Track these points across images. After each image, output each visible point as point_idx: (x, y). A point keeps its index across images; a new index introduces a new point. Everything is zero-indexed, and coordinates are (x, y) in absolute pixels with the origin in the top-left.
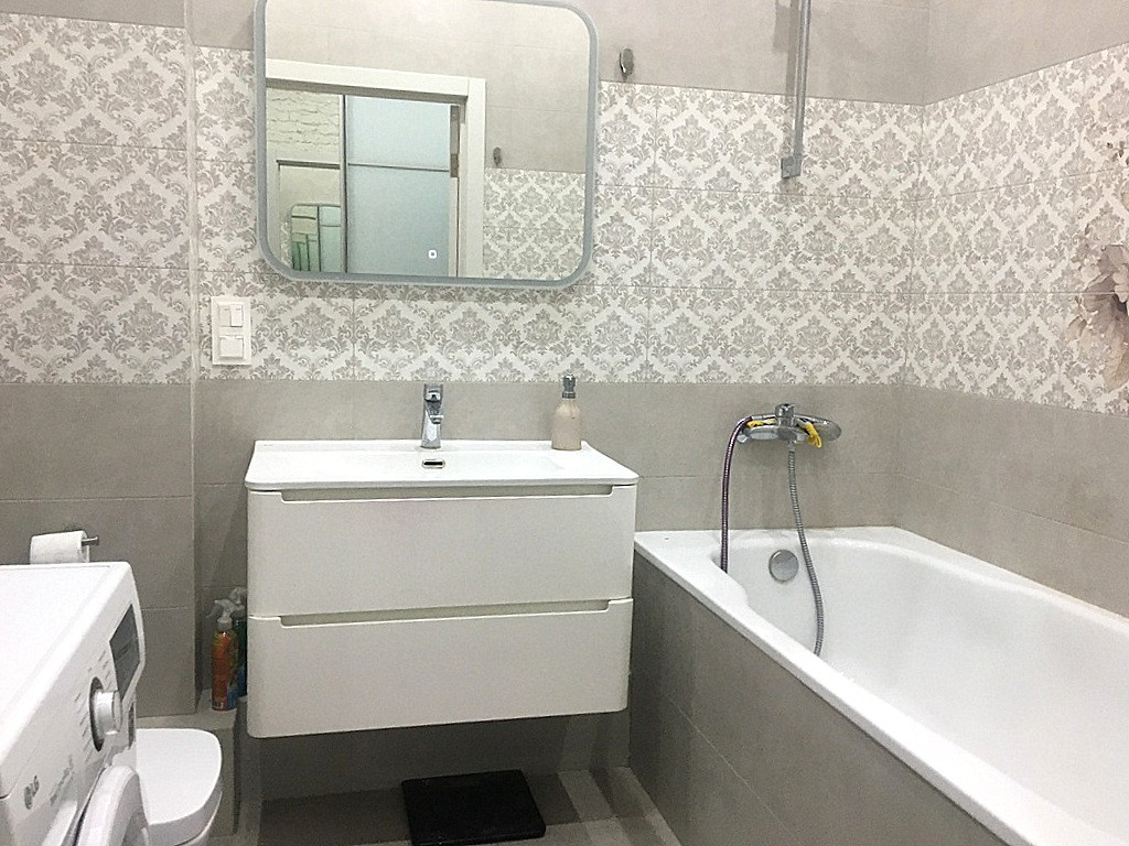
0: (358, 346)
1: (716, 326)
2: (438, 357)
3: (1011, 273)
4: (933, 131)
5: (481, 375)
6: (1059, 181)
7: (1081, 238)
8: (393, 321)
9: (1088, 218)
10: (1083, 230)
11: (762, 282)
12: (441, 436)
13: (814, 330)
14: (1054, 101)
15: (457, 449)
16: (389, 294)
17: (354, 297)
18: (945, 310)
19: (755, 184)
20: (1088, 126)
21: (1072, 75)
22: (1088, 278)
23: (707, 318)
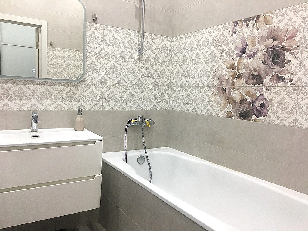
0: (8, 99)
1: (122, 94)
2: (36, 103)
3: (196, 81)
4: (175, 44)
5: (51, 108)
6: (208, 58)
7: (214, 73)
8: (20, 91)
9: (215, 68)
10: (214, 71)
11: (134, 82)
12: (38, 128)
13: (147, 95)
14: (206, 38)
15: (43, 132)
16: (19, 83)
17: (6, 84)
18: (180, 91)
19: (131, 55)
20: (215, 44)
21: (211, 32)
22: (216, 83)
23: (119, 92)
